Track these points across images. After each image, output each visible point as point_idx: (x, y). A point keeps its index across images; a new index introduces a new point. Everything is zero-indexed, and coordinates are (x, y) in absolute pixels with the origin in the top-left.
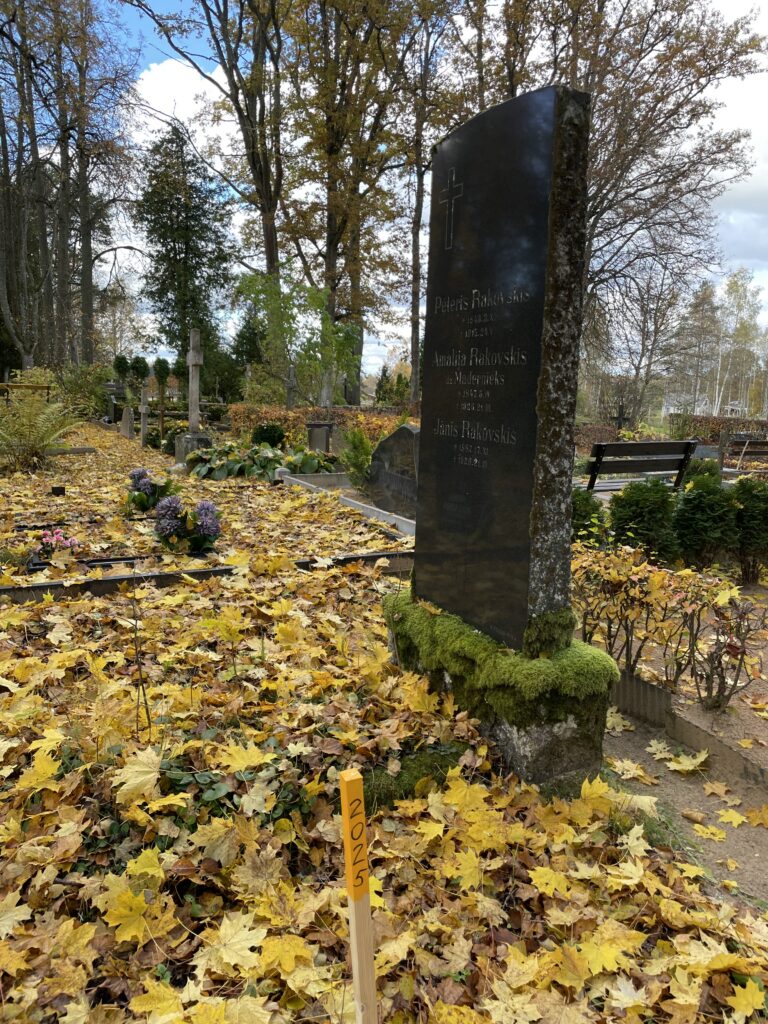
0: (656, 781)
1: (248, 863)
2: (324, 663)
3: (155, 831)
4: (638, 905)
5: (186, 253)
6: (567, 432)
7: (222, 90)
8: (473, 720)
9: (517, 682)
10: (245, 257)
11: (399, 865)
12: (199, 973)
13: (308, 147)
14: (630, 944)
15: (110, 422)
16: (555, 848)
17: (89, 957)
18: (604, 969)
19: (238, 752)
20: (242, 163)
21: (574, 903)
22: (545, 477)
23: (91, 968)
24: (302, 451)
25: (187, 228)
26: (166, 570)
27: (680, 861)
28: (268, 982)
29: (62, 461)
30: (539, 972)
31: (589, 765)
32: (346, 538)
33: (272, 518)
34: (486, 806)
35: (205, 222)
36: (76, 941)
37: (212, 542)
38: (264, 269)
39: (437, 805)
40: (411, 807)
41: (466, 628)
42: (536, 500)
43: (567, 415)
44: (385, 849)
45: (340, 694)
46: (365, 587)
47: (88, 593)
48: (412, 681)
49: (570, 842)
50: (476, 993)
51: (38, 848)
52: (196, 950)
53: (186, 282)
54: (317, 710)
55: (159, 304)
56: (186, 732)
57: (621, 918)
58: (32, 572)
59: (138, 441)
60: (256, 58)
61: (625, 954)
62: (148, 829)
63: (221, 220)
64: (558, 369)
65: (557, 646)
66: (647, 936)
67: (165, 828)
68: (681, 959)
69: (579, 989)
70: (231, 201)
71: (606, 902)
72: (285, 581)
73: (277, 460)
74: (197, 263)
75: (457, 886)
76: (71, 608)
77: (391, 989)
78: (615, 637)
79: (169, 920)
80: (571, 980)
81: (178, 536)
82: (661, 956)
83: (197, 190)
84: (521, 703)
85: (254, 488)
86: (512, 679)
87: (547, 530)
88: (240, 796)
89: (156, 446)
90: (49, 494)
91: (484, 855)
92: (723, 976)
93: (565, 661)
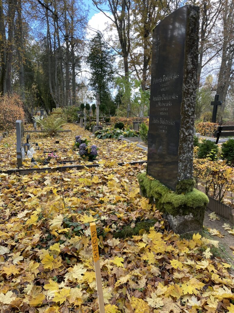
0: (223, 237)
1: (85, 250)
2: (121, 193)
3: (59, 238)
4: (205, 275)
5: (101, 72)
6: (192, 121)
7: (112, 20)
8: (160, 213)
9: (172, 202)
10: (118, 72)
11: (130, 255)
12: (66, 280)
13: (139, 36)
14: (199, 286)
15: (77, 123)
16: (181, 254)
17: (37, 272)
18: (188, 293)
19: (86, 218)
20: (118, 43)
21: (183, 272)
22: (183, 136)
23: (36, 276)
24: (129, 130)
25: (102, 64)
26: (81, 165)
27: (224, 262)
28: (84, 284)
29: (61, 134)
30: (167, 291)
31: (198, 230)
32: (136, 157)
33: (115, 150)
34: (161, 239)
35: (107, 62)
36: (34, 267)
37: (95, 157)
38: (124, 75)
39: (146, 238)
40: (137, 238)
41: (160, 184)
42: (180, 143)
43: (192, 115)
44: (127, 249)
45: (122, 203)
46: (138, 171)
47: (58, 171)
48: (144, 200)
49: (187, 253)
50: (145, 295)
51: (27, 240)
52: (66, 273)
53: (101, 80)
54: (113, 207)
55: (93, 88)
56: (74, 211)
57: (198, 278)
58: (44, 165)
59: (84, 128)
60: (123, 9)
61: (197, 289)
62: (58, 237)
63: (112, 61)
64: (188, 100)
65: (188, 191)
66: (205, 284)
67: (62, 237)
68: (214, 293)
69: (178, 298)
70: (115, 55)
71: (194, 273)
72: (114, 169)
73: (121, 133)
74: (104, 74)
75: (147, 263)
76: (52, 175)
77: (120, 291)
78: (216, 189)
79: (60, 264)
80: (176, 295)
81: (86, 155)
82: (209, 291)
83: (104, 52)
84: (174, 208)
85: (113, 141)
86: (171, 201)
87: (184, 153)
88: (85, 230)
89: (88, 130)
90: (55, 143)
91: (158, 254)
92: (227, 300)
93: (189, 196)
